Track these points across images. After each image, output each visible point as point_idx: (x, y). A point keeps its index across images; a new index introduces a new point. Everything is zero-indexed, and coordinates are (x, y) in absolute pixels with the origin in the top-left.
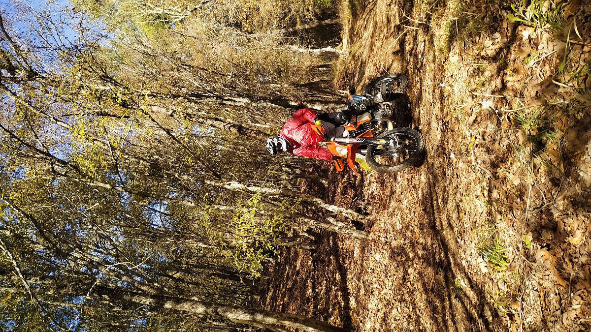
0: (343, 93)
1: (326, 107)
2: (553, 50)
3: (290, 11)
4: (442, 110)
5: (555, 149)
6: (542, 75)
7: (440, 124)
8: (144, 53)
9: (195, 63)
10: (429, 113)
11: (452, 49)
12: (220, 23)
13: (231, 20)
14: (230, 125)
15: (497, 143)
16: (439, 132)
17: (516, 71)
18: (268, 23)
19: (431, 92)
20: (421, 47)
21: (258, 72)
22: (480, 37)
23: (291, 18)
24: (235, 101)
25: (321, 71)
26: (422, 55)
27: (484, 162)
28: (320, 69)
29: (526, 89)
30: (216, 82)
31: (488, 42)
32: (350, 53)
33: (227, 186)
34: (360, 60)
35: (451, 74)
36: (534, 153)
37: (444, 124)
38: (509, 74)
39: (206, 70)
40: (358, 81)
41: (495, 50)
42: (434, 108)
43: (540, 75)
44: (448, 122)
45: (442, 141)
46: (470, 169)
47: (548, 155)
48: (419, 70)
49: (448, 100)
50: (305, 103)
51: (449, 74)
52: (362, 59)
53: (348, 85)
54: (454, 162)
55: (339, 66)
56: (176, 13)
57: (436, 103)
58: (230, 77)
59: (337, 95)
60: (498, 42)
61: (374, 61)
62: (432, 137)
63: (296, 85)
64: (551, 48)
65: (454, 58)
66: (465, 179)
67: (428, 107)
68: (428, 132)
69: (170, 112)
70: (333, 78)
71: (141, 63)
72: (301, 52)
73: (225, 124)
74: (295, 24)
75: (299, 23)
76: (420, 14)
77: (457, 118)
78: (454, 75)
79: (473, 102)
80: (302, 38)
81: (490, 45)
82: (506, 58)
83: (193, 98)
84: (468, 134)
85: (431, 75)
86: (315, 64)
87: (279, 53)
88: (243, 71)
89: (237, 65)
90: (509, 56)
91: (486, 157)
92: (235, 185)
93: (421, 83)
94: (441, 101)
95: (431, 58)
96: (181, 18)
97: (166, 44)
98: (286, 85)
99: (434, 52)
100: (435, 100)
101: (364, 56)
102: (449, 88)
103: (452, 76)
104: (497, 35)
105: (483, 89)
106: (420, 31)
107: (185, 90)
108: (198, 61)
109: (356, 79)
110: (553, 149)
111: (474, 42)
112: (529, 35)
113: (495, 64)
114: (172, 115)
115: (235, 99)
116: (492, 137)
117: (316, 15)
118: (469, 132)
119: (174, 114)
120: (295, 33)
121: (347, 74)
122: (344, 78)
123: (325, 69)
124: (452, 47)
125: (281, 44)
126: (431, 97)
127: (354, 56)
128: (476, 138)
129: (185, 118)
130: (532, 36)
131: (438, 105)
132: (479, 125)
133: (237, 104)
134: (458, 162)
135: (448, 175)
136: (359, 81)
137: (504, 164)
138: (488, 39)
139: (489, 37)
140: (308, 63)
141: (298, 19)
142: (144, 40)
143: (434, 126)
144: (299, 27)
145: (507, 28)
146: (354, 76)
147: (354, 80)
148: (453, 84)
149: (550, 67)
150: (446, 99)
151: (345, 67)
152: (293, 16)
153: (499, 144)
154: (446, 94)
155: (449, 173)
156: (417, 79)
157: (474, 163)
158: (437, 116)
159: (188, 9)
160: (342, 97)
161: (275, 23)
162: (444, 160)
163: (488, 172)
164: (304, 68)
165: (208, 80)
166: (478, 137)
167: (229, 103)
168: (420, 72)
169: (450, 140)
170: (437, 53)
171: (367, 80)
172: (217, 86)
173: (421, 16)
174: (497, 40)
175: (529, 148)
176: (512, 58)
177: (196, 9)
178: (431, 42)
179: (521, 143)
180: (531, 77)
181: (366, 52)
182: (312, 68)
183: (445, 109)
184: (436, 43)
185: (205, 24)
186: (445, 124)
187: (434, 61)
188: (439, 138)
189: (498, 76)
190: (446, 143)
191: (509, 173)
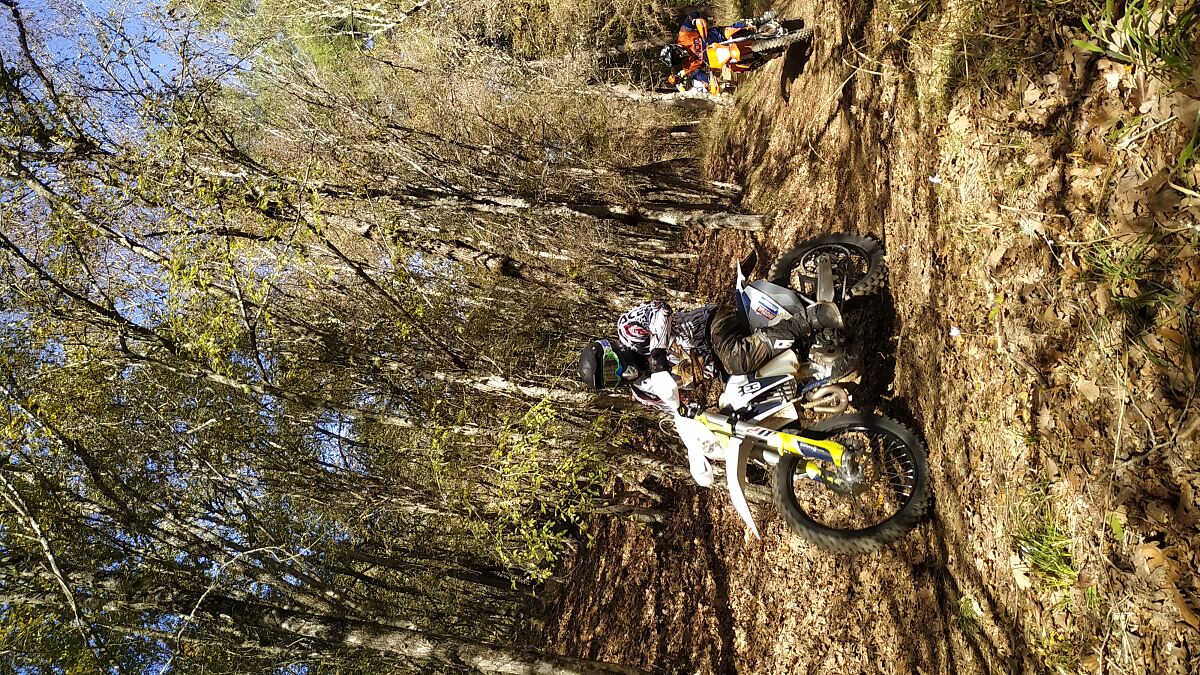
0: (723, 188)
1: (687, 218)
2: (1171, 116)
3: (612, 12)
4: (932, 231)
5: (1175, 327)
6: (1146, 168)
7: (928, 262)
8: (309, 100)
9: (414, 123)
10: (904, 236)
11: (954, 103)
12: (468, 39)
13: (491, 32)
14: (486, 257)
15: (1049, 311)
16: (926, 278)
17: (1091, 159)
18: (567, 39)
19: (909, 191)
20: (888, 95)
21: (545, 143)
22: (1015, 80)
23: (614, 27)
24: (497, 204)
25: (675, 139)
26: (892, 113)
27: (1023, 349)
28: (674, 134)
29: (1113, 196)
30: (457, 163)
31: (1032, 94)
32: (738, 101)
33: (479, 385)
34: (759, 118)
35: (953, 157)
36: (1130, 335)
37: (937, 261)
38: (1076, 162)
39: (438, 137)
40: (754, 161)
41: (1047, 109)
42: (916, 226)
43: (1142, 167)
44: (946, 258)
45: (933, 298)
46: (992, 363)
47: (1159, 340)
48: (883, 143)
49: (946, 211)
50: (642, 210)
51: (948, 157)
52: (763, 116)
53: (732, 171)
54: (959, 345)
55: (713, 129)
56: (376, 18)
57: (921, 216)
58: (487, 153)
59: (710, 192)
60: (1052, 93)
61: (788, 120)
62: (911, 289)
63: (624, 170)
64: (1167, 111)
65: (958, 123)
66: (983, 383)
67: (903, 223)
68: (902, 277)
69: (365, 227)
70: (702, 155)
71: (304, 122)
72: (636, 99)
73: (477, 254)
74: (620, 40)
75: (630, 37)
76: (886, 26)
77: (964, 251)
78: (958, 159)
79: (1000, 219)
80: (637, 69)
81: (1037, 100)
82: (1071, 127)
83: (410, 197)
84: (988, 287)
85: (910, 157)
86: (664, 124)
87: (589, 100)
88: (513, 139)
89: (501, 128)
90: (1077, 124)
91: (1026, 340)
92: (497, 383)
93: (888, 172)
94: (931, 213)
95: (909, 119)
96: (386, 27)
97: (356, 83)
98: (603, 171)
99: (917, 106)
100: (918, 211)
101: (767, 108)
102: (948, 185)
103: (954, 162)
104: (1053, 79)
105: (1020, 192)
106: (887, 63)
107: (393, 181)
108: (422, 119)
109: (749, 157)
110: (1172, 328)
111: (1002, 91)
112: (1121, 81)
113: (1046, 139)
114: (367, 235)
115: (497, 200)
116: (1039, 296)
117: (665, 21)
118: (992, 282)
119: (371, 232)
120: (622, 59)
121: (730, 147)
122: (724, 156)
123: (683, 134)
124: (955, 99)
125: (592, 82)
126: (910, 203)
127: (745, 109)
128: (1006, 296)
129: (395, 240)
130: (1126, 84)
131: (924, 221)
132: (1012, 268)
133: (501, 210)
134: (966, 346)
135: (945, 372)
136: (757, 161)
137: (1064, 356)
138: (1032, 85)
139: (1034, 81)
140: (649, 123)
141: (629, 29)
142: (311, 72)
143: (915, 264)
144: (630, 45)
145: (1073, 65)
146: (746, 152)
147: (745, 160)
148: (958, 177)
149: (1164, 151)
150: (942, 210)
151: (726, 133)
152: (618, 21)
153: (1055, 311)
154: (941, 198)
155: (948, 367)
156: (879, 162)
157: (1000, 349)
158: (922, 243)
159: (402, 8)
160: (721, 196)
161: (582, 38)
162: (936, 339)
163: (1030, 370)
164: (641, 133)
165: (441, 159)
166: (1009, 295)
167: (486, 208)
168: (886, 148)
169: (950, 298)
170: (922, 111)
171: (773, 161)
172: (462, 172)
173: (890, 29)
174: (1050, 90)
175: (1119, 323)
176: (1083, 128)
177: (417, 8)
178: (911, 85)
179: (1101, 311)
180: (1124, 171)
181: (771, 100)
182: (656, 133)
183: (940, 230)
184: (920, 89)
185: (436, 41)
186: (939, 260)
187: (916, 127)
188: (927, 292)
189: (1053, 166)
190: (941, 303)
191: (1076, 374)
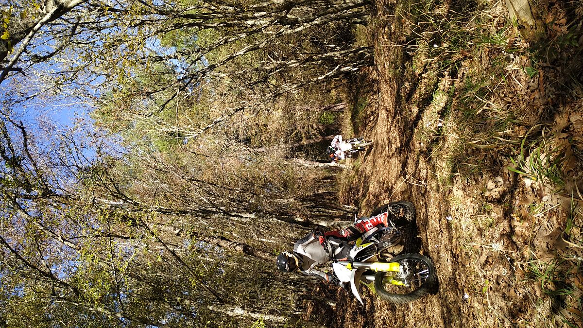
0: (348, 208)
1: (332, 223)
2: (558, 203)
3: (296, 128)
4: (450, 240)
5: (576, 307)
6: (550, 226)
7: (449, 255)
8: (156, 169)
9: (205, 178)
10: (436, 240)
11: (455, 183)
12: (231, 140)
13: (241, 137)
14: (235, 244)
15: (512, 291)
16: (449, 263)
17: (523, 218)
18: (276, 140)
19: (437, 219)
20: (423, 174)
21: (265, 187)
22: (482, 177)
23: (297, 134)
24: (241, 217)
25: (325, 182)
26: (426, 181)
27: (502, 309)
28: (325, 180)
29: (535, 238)
30: (223, 196)
31: (490, 185)
32: (354, 167)
33: (230, 312)
34: (364, 176)
35: (457, 207)
36: (554, 310)
37: (454, 256)
38: (516, 219)
39: (215, 185)
40: (362, 196)
41: (499, 193)
42: (442, 237)
43: (548, 226)
44: (458, 255)
45: (454, 274)
46: (486, 312)
47: (569, 313)
48: (423, 195)
49: (456, 232)
50: (311, 219)
51: (454, 208)
52: (365, 175)
53: (352, 199)
54: (469, 300)
55: (343, 180)
56: (189, 132)
57: (444, 232)
58: (238, 192)
59: (342, 210)
60: (501, 185)
61: (377, 178)
62: (442, 267)
63: (303, 199)
64: (555, 201)
65: (458, 193)
66: (483, 323)
67: (436, 234)
68: (438, 261)
69: (178, 231)
70: (338, 191)
72: (307, 166)
73: (231, 243)
74: (300, 140)
75: (304, 138)
76: (420, 143)
77: (467, 254)
78: (459, 209)
79: (482, 241)
80: (307, 152)
81: (494, 188)
82: (511, 203)
83: (200, 214)
84: (481, 274)
85: (436, 203)
86: (320, 176)
87: (285, 166)
88: (249, 182)
89: (245, 180)
90: (514, 200)
91: (502, 304)
92: (239, 311)
93: (426, 208)
94: (449, 232)
95: (434, 186)
96: (194, 136)
97: (177, 158)
98: (291, 200)
99: (437, 181)
100: (442, 229)
101: (367, 172)
102: (456, 221)
103: (457, 210)
104: (499, 179)
105: (491, 230)
106: (422, 158)
107: (193, 206)
108: (207, 176)
109: (360, 193)
110: (574, 308)
111: (477, 181)
112: (532, 184)
113: (500, 206)
114: (178, 234)
115: (242, 215)
116: (506, 282)
117: (320, 132)
118: (482, 272)
119: (180, 233)
120: (300, 148)
121: (351, 188)
122: (348, 192)
123: (329, 180)
124: (455, 181)
125: (287, 158)
126: (438, 225)
127: (357, 171)
128: (489, 280)
129: (191, 237)
130: (534, 186)
131: (446, 235)
132: (491, 266)
133: (244, 220)
134: (472, 301)
135: (463, 313)
136: (364, 196)
137: (523, 314)
138: (491, 181)
139: (491, 179)
140: (312, 176)
141: (303, 135)
142: (157, 155)
143: (443, 255)
144: (304, 142)
145: (508, 174)
146: (358, 191)
147: (358, 195)
148: (460, 217)
149: (557, 219)
150: (454, 231)
151: (349, 182)
152: (299, 132)
153: (515, 291)
154: (453, 226)
155: (465, 310)
156: (421, 203)
157: (490, 306)
158: (446, 246)
159: (201, 127)
160: (348, 212)
161: (282, 140)
162: (457, 294)
163: (506, 320)
164: (310, 181)
165: (216, 195)
166: (491, 280)
167: (236, 219)
168: (424, 197)
169: (462, 275)
170: (440, 183)
171: (371, 196)
172: (226, 200)
173: (422, 144)
174: (499, 184)
175: (548, 302)
176: (517, 203)
177: (208, 128)
178: (434, 169)
179: (538, 294)
180: (539, 226)
181: (369, 168)
182: (316, 180)
183: (454, 241)
184: (438, 174)
185: (216, 141)
186: (455, 255)
187: (438, 190)
188: (450, 270)
189: (505, 219)
190: (458, 277)
191: (530, 325)
